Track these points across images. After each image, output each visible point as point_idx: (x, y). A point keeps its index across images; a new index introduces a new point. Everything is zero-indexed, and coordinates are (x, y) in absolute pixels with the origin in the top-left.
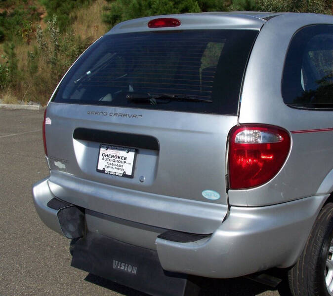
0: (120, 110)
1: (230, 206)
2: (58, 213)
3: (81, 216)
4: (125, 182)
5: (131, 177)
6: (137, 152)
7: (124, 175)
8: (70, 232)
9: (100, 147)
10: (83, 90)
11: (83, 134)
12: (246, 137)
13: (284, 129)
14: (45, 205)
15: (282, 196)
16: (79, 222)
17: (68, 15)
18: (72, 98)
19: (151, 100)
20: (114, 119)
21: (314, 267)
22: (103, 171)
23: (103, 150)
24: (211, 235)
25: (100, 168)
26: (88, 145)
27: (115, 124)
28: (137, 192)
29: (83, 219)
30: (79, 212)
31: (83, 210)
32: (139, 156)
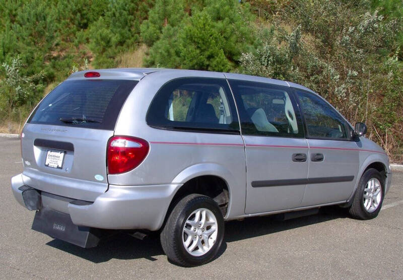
0: (57, 127)
1: (109, 184)
2: (22, 193)
3: (39, 196)
4: (58, 172)
5: (61, 168)
6: (65, 153)
7: (58, 167)
8: (30, 206)
9: (48, 151)
10: (47, 117)
11: (40, 143)
12: (119, 144)
13: (145, 141)
14: (17, 189)
15: (142, 180)
16: (37, 200)
17: (114, 58)
18: (40, 121)
19: (73, 121)
20: (53, 133)
21: (173, 231)
22: (47, 166)
23: (49, 152)
24: (93, 202)
25: (47, 164)
26: (42, 150)
27: (54, 136)
28: (65, 177)
29: (40, 199)
30: (38, 194)
31: (40, 192)
32: (66, 155)
